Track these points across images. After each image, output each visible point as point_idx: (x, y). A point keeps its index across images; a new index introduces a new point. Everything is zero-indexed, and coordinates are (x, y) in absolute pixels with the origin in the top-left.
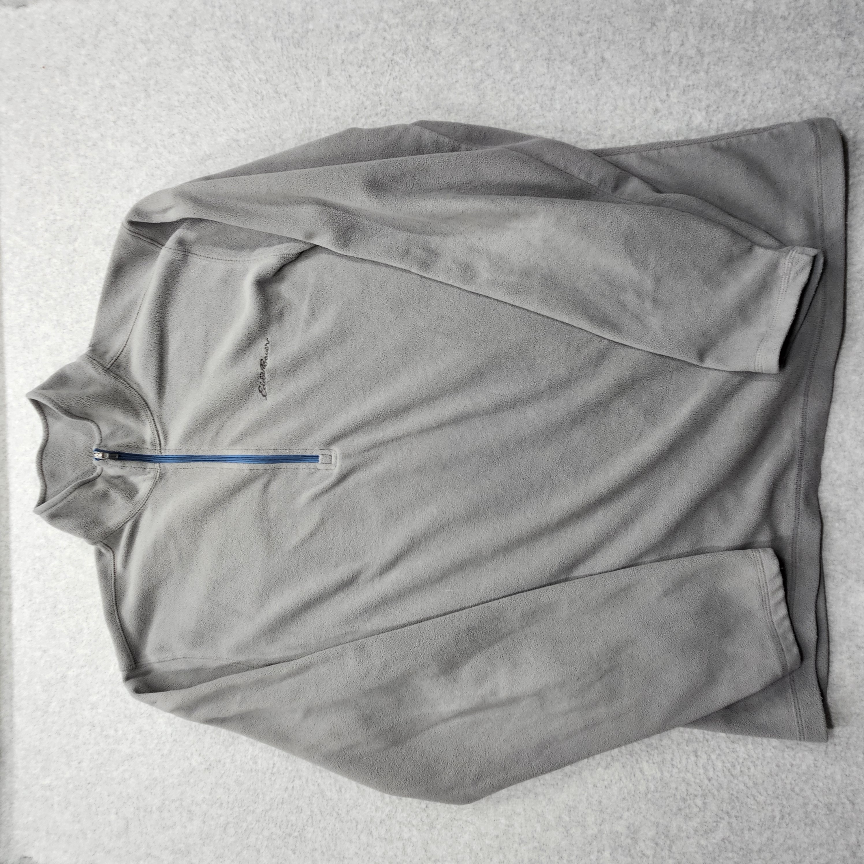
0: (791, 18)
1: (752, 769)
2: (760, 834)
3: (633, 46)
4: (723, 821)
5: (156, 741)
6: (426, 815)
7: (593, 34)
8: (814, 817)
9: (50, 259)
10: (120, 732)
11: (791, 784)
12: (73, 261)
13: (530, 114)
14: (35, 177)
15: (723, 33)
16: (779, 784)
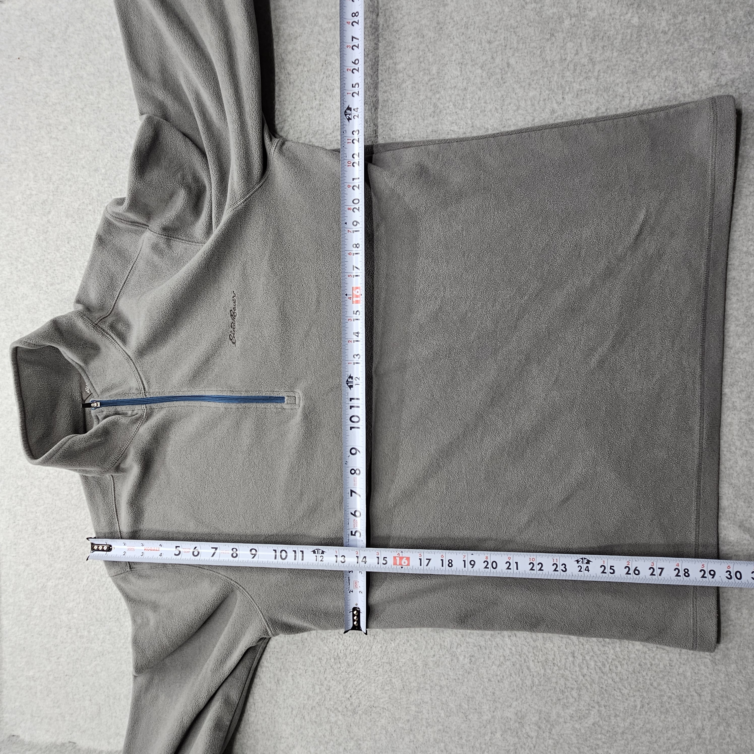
0: (670, 33)
1: (619, 668)
2: (624, 720)
3: (534, 54)
4: (593, 709)
5: (123, 641)
6: (350, 703)
7: (500, 42)
8: (668, 706)
9: (27, 229)
10: (93, 633)
11: (650, 679)
12: (47, 231)
13: (445, 112)
14: (13, 156)
15: (612, 44)
16: (641, 679)
